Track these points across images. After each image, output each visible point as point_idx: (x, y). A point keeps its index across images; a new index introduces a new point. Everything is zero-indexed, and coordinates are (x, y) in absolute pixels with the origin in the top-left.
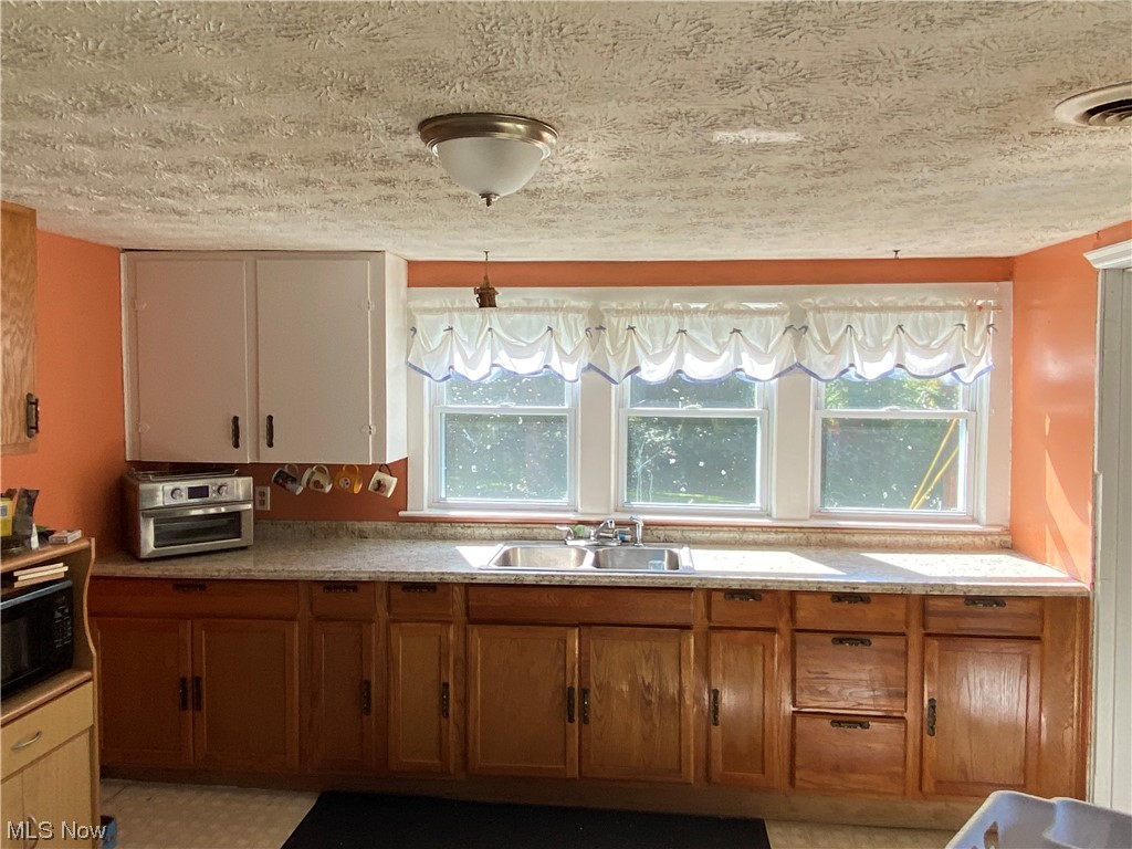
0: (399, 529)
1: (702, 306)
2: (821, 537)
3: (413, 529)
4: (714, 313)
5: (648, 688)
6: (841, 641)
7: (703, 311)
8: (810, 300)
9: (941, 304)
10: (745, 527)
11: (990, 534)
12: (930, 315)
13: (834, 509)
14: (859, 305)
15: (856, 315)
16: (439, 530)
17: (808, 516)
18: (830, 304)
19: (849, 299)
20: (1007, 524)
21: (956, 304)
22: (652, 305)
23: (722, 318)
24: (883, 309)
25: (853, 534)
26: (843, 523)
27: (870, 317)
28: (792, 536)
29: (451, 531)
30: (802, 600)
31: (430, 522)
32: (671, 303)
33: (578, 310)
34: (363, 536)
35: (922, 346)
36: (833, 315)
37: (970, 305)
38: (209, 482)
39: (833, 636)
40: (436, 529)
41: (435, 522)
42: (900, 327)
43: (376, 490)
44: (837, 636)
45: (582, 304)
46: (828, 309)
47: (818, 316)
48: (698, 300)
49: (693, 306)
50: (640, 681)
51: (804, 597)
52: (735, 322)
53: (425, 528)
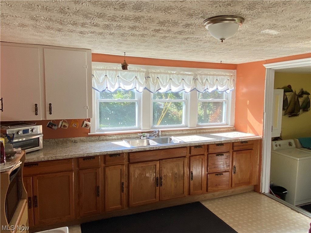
0: (88, 139)
1: (175, 72)
2: (199, 131)
3: (93, 138)
4: (178, 74)
5: (176, 174)
6: (218, 155)
7: (175, 74)
8: (199, 72)
9: (224, 74)
10: (183, 130)
11: (231, 127)
12: (223, 77)
13: (200, 124)
14: (209, 74)
15: (208, 76)
16: (102, 138)
17: (196, 126)
18: (203, 73)
19: (207, 72)
20: (234, 125)
21: (227, 74)
22: (163, 71)
23: (180, 76)
24: (213, 75)
25: (206, 130)
26: (204, 127)
27: (211, 77)
28: (193, 131)
29: (105, 138)
30: (210, 146)
31: (98, 136)
32: (168, 71)
33: (144, 72)
34: (75, 142)
35: (221, 84)
36: (203, 76)
37: (230, 75)
38: (29, 128)
39: (216, 154)
40: (100, 138)
41: (100, 136)
42: (217, 79)
43: (85, 127)
44: (217, 154)
45: (145, 70)
46: (203, 75)
47: (201, 76)
48: (174, 71)
49: (172, 72)
50: (174, 172)
51: (211, 146)
52: (183, 77)
53: (97, 138)
